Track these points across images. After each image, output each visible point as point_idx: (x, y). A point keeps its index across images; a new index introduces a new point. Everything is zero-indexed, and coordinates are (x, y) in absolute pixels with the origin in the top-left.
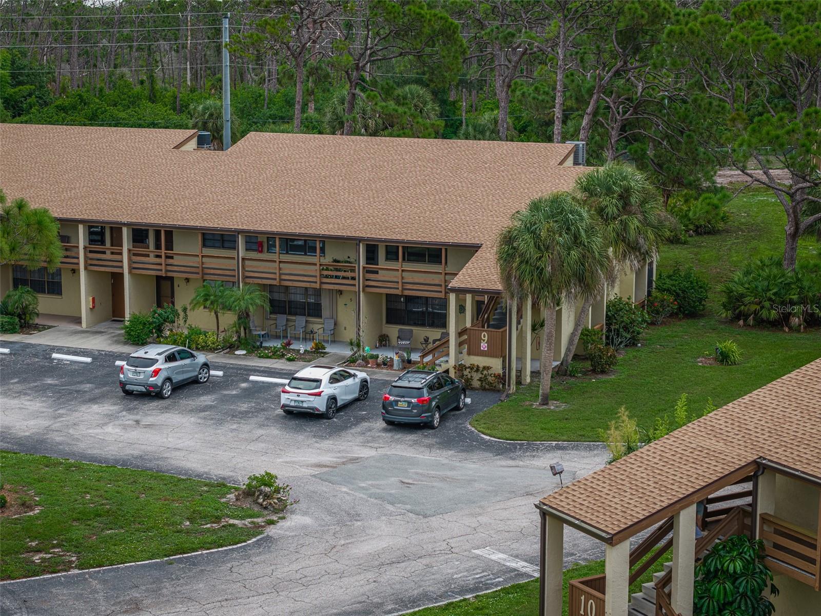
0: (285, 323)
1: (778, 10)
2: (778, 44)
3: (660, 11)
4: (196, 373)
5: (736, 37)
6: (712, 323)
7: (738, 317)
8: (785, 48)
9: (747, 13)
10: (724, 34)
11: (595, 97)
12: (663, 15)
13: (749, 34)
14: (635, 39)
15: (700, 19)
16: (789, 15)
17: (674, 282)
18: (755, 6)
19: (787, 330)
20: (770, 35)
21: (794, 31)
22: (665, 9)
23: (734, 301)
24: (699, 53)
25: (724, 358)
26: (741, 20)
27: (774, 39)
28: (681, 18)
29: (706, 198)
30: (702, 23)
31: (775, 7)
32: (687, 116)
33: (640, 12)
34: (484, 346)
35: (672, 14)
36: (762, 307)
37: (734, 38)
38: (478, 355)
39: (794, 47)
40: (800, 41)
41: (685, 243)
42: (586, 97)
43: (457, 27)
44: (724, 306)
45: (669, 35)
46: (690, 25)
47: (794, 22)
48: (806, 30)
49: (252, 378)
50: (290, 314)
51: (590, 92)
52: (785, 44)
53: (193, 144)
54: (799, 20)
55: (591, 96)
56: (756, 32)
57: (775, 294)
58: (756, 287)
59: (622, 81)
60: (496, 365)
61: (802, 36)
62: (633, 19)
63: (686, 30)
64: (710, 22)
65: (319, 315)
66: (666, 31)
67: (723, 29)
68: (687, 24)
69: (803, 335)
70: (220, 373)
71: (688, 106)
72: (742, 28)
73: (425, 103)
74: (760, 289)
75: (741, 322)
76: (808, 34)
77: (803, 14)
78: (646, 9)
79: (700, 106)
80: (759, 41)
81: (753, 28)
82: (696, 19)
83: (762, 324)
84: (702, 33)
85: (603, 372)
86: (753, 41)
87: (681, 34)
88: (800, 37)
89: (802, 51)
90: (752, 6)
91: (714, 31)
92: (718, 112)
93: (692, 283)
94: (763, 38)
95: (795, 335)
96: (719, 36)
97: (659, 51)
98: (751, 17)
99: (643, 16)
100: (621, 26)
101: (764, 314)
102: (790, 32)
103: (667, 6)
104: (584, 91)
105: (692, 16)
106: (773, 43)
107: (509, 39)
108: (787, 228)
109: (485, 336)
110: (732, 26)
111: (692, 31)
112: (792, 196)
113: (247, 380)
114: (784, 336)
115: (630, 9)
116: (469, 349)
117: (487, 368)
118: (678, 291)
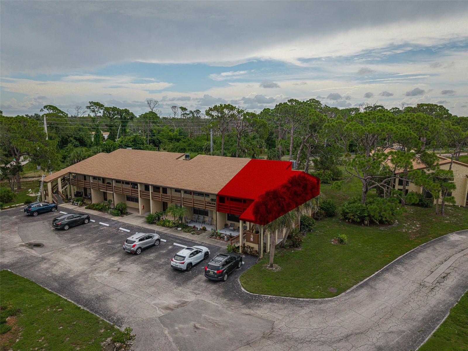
0: (197, 217)
1: (362, 119)
2: (363, 130)
3: (323, 119)
4: (153, 243)
5: (348, 128)
6: (337, 219)
7: (346, 218)
8: (365, 131)
9: (351, 120)
10: (344, 126)
11: (302, 145)
12: (324, 120)
13: (352, 127)
14: (315, 127)
15: (335, 122)
16: (366, 120)
17: (325, 205)
18: (354, 117)
19: (363, 225)
20: (360, 127)
21: (368, 125)
22: (324, 118)
23: (345, 214)
24: (335, 132)
25: (341, 241)
26: (349, 122)
27: (361, 128)
28: (329, 121)
29: (336, 183)
30: (336, 123)
31: (361, 117)
32: (330, 150)
33: (316, 119)
34: (252, 239)
35: (327, 120)
36: (355, 217)
37: (347, 128)
38: (250, 242)
39: (369, 131)
40: (371, 129)
41: (330, 183)
42: (300, 145)
43: (267, 124)
44: (341, 214)
45: (325, 127)
46: (332, 123)
47: (368, 122)
48: (373, 125)
49: (175, 244)
50: (200, 214)
51: (301, 143)
52: (365, 130)
53: (184, 157)
54: (369, 122)
55: (301, 144)
56: (355, 126)
57: (359, 213)
58: (353, 210)
59: (312, 139)
60: (256, 247)
61: (372, 127)
62: (314, 121)
63: (331, 125)
64: (339, 122)
65: (208, 216)
66: (324, 125)
67: (343, 125)
68: (331, 123)
69: (369, 228)
70: (165, 241)
71: (331, 148)
72: (350, 124)
73: (263, 143)
74: (354, 211)
75: (347, 221)
76: (374, 126)
77: (370, 119)
78: (318, 118)
79: (335, 147)
80: (356, 129)
81: (354, 124)
82: (334, 121)
83: (354, 222)
84: (336, 126)
85: (297, 247)
86: (354, 129)
87: (329, 126)
88: (371, 127)
89: (372, 132)
90: (353, 117)
91: (340, 125)
92: (340, 149)
93: (330, 205)
94: (358, 128)
95: (366, 227)
96: (342, 127)
97: (321, 132)
98: (352, 121)
99: (317, 121)
100: (310, 123)
101: (355, 219)
102: (367, 126)
103: (325, 117)
104: (299, 143)
105: (333, 121)
106: (361, 130)
107: (277, 127)
108: (363, 189)
109: (252, 236)
110: (346, 123)
111: (333, 125)
112: (366, 180)
113: (172, 245)
114: (362, 227)
115: (313, 118)
116: (247, 240)
117: (253, 248)
118: (326, 208)
